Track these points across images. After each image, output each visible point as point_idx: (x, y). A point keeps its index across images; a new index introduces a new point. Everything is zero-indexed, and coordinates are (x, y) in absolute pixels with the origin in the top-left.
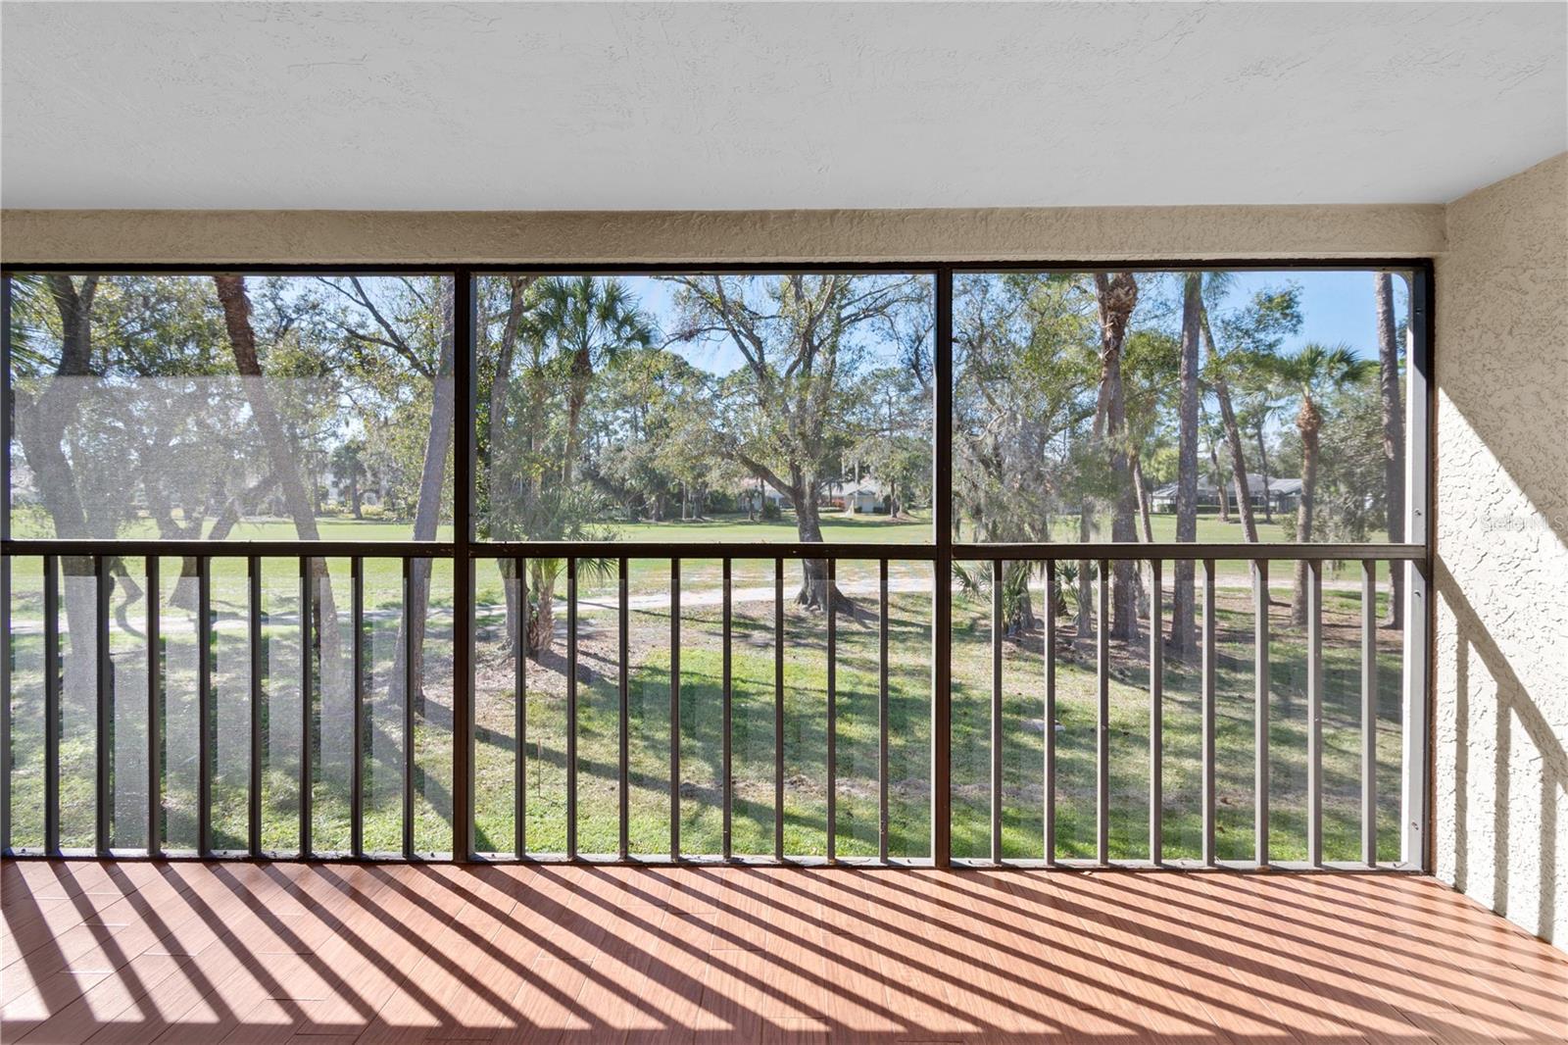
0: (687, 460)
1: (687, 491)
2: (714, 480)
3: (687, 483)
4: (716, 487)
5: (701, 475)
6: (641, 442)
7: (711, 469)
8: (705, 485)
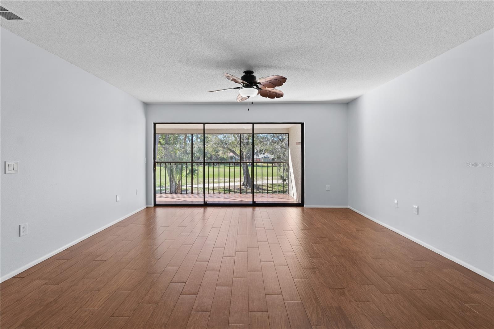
0: (213, 149)
1: (213, 157)
2: (221, 154)
3: (213, 154)
4: (221, 156)
5: (217, 152)
6: (199, 142)
7: (220, 151)
8: (219, 155)
